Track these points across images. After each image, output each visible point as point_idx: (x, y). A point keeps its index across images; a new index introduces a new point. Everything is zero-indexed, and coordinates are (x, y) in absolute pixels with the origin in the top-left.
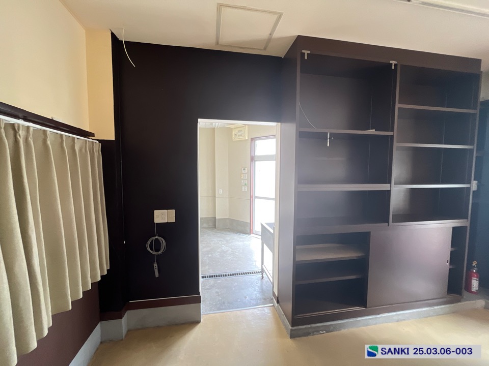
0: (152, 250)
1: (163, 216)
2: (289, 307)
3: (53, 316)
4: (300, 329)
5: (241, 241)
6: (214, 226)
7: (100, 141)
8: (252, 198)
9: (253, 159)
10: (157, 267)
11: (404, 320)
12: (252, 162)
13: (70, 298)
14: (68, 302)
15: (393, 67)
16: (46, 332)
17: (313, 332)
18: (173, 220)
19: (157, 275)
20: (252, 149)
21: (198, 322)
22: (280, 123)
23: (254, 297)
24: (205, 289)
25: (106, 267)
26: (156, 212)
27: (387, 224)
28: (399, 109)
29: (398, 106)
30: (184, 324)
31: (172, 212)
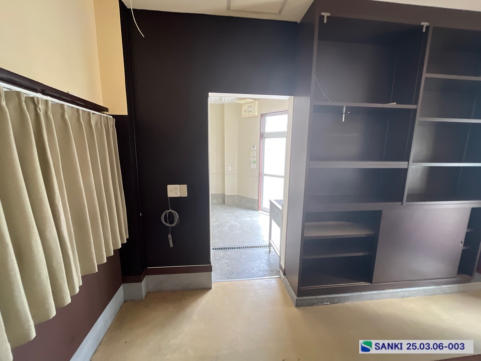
0: (166, 222)
1: (176, 191)
2: (296, 279)
3: (83, 277)
4: (305, 299)
5: (249, 217)
6: (224, 203)
7: (114, 116)
8: (261, 175)
9: (262, 136)
10: (171, 238)
11: (409, 296)
12: (261, 140)
13: (95, 261)
14: (94, 266)
15: (424, 30)
16: (77, 290)
17: (318, 303)
18: (185, 195)
19: (171, 245)
20: (262, 125)
21: (210, 288)
22: (293, 97)
23: (262, 269)
24: (215, 260)
25: (126, 236)
26: (170, 187)
27: (401, 203)
28: (426, 78)
29: (425, 75)
30: (196, 289)
31: (184, 187)
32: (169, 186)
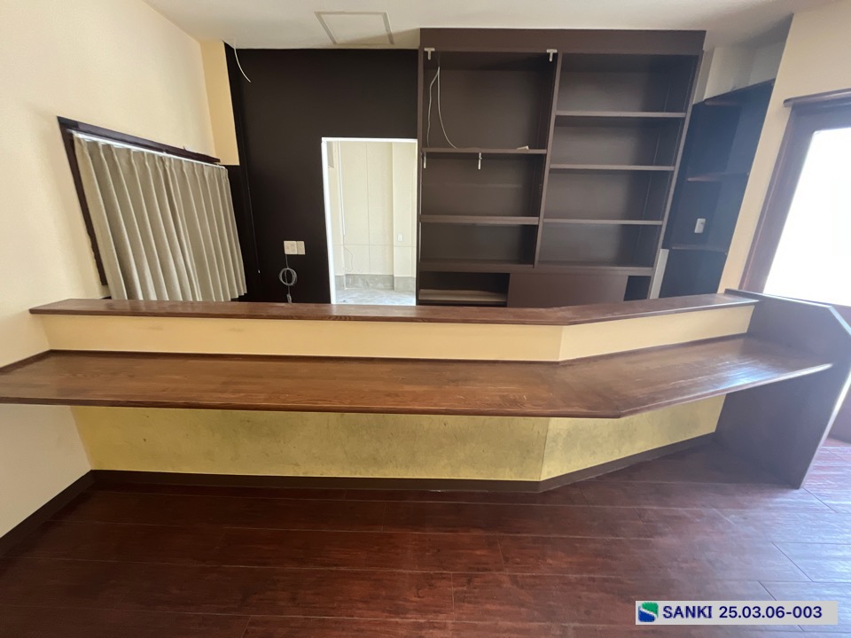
1: (294, 248)
6: (393, 288)
7: (226, 167)
10: (290, 298)
15: (551, 60)
27: (532, 265)
29: (554, 112)
31: (302, 243)
32: (285, 242)
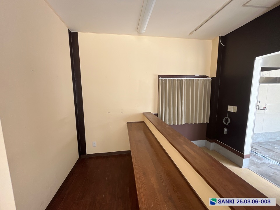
0: (225, 122)
1: (232, 109)
7: (211, 78)
18: (236, 111)
19: (225, 133)
25: (208, 121)
30: (233, 162)
31: (236, 107)
32: (229, 106)
